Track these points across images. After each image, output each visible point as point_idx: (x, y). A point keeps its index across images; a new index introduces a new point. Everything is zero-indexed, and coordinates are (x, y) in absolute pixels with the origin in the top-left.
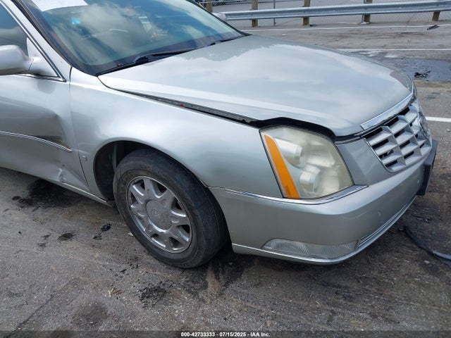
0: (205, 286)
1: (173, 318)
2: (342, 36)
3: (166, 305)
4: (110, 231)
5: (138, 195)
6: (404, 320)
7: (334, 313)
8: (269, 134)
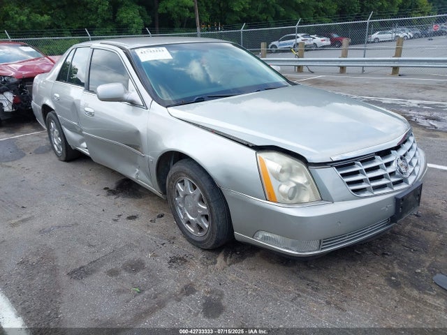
0: (215, 263)
1: (186, 277)
2: (427, 88)
3: (184, 269)
4: (162, 218)
5: (180, 190)
6: (351, 310)
7: (299, 295)
8: (264, 156)
